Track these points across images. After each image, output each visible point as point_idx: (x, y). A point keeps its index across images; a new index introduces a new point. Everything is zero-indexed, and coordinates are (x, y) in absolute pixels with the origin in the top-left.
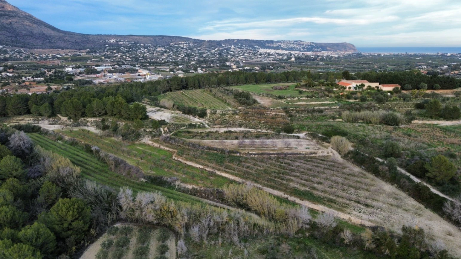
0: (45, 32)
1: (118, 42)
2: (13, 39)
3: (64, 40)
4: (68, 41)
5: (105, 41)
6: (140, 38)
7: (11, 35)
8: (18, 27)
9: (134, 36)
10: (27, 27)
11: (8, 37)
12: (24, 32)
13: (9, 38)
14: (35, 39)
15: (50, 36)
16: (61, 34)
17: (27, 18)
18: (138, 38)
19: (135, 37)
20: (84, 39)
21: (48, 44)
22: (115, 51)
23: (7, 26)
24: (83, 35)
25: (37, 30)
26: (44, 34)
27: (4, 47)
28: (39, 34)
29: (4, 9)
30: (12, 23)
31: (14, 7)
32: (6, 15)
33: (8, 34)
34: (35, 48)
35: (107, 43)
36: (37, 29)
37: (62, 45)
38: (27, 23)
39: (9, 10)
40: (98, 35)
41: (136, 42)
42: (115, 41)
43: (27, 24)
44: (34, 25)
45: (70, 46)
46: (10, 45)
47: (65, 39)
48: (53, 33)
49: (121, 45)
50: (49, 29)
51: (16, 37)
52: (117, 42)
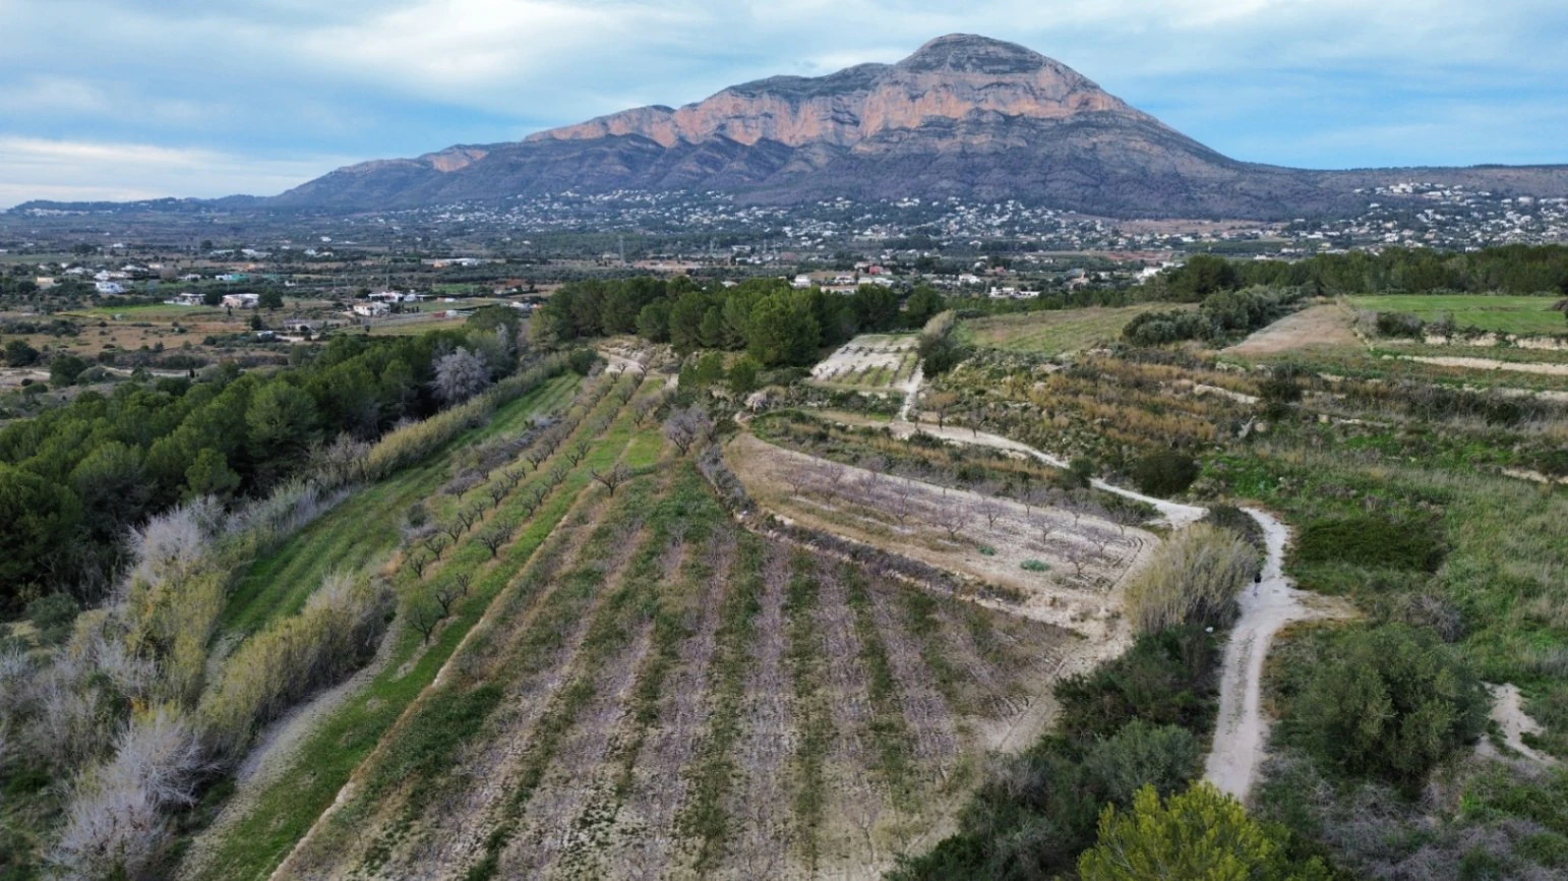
0: (1180, 170)
1: (1422, 192)
2: (1089, 191)
3: (1233, 191)
4: (1246, 194)
5: (1373, 190)
6: (1523, 173)
7: (1085, 180)
8: (1110, 158)
9: (1501, 167)
10: (1135, 156)
11: (1078, 186)
12: (1124, 171)
13: (1080, 191)
14: (1146, 191)
15: (1193, 181)
16: (1229, 174)
17: (1140, 129)
18: (1512, 173)
19: (1500, 174)
20: (1302, 186)
21: (1178, 206)
22: (1389, 225)
23: (1083, 156)
24: (1303, 172)
25: (1160, 161)
26: (1177, 175)
27: (1056, 216)
28: (1165, 175)
29: (1087, 109)
30: (1099, 146)
31: (1115, 98)
32: (1088, 124)
33: (1081, 178)
34: (1137, 217)
35: (1380, 199)
36: (1162, 161)
37: (1218, 209)
38: (1138, 143)
39: (1100, 108)
40: (1355, 171)
41: (1501, 188)
42: (1409, 190)
43: (1138, 146)
44: (1157, 149)
45: (1244, 209)
46: (1074, 208)
47: (1237, 187)
48: (1204, 170)
49: (1431, 204)
50: (1196, 159)
51: (1097, 186)
52: (1417, 191)
